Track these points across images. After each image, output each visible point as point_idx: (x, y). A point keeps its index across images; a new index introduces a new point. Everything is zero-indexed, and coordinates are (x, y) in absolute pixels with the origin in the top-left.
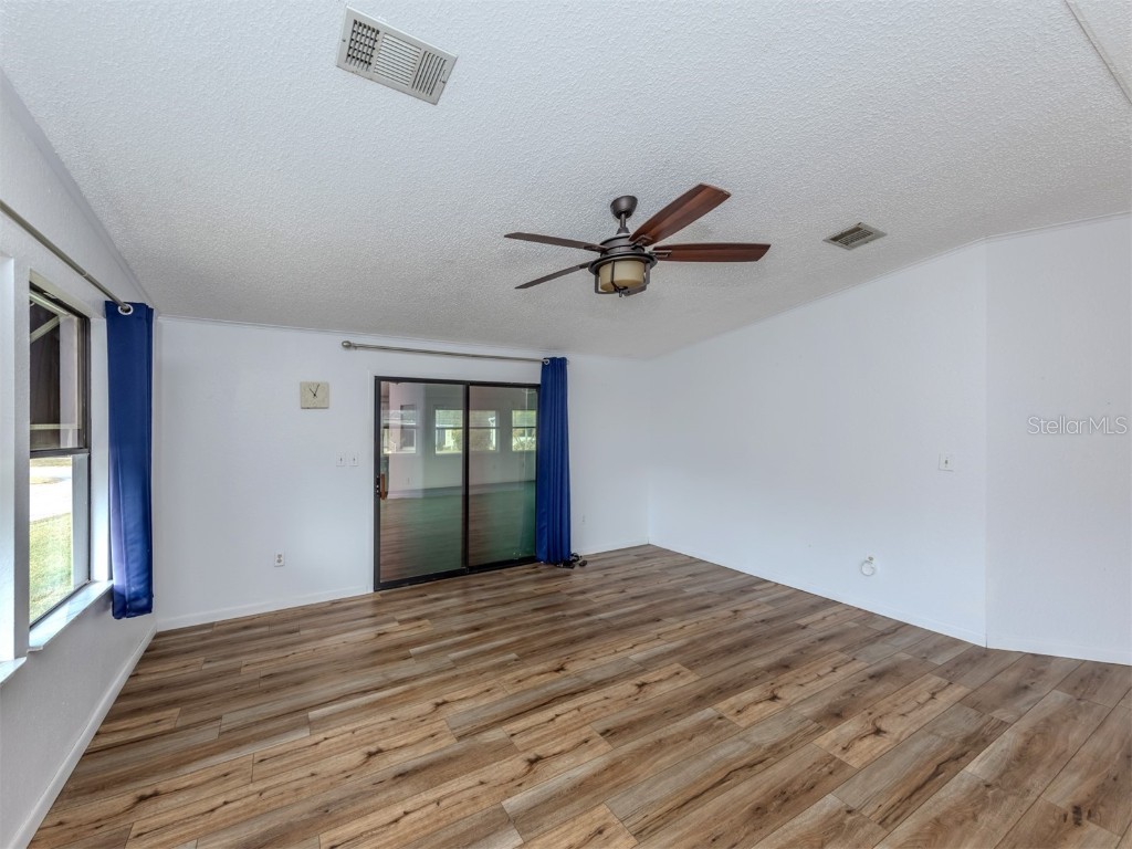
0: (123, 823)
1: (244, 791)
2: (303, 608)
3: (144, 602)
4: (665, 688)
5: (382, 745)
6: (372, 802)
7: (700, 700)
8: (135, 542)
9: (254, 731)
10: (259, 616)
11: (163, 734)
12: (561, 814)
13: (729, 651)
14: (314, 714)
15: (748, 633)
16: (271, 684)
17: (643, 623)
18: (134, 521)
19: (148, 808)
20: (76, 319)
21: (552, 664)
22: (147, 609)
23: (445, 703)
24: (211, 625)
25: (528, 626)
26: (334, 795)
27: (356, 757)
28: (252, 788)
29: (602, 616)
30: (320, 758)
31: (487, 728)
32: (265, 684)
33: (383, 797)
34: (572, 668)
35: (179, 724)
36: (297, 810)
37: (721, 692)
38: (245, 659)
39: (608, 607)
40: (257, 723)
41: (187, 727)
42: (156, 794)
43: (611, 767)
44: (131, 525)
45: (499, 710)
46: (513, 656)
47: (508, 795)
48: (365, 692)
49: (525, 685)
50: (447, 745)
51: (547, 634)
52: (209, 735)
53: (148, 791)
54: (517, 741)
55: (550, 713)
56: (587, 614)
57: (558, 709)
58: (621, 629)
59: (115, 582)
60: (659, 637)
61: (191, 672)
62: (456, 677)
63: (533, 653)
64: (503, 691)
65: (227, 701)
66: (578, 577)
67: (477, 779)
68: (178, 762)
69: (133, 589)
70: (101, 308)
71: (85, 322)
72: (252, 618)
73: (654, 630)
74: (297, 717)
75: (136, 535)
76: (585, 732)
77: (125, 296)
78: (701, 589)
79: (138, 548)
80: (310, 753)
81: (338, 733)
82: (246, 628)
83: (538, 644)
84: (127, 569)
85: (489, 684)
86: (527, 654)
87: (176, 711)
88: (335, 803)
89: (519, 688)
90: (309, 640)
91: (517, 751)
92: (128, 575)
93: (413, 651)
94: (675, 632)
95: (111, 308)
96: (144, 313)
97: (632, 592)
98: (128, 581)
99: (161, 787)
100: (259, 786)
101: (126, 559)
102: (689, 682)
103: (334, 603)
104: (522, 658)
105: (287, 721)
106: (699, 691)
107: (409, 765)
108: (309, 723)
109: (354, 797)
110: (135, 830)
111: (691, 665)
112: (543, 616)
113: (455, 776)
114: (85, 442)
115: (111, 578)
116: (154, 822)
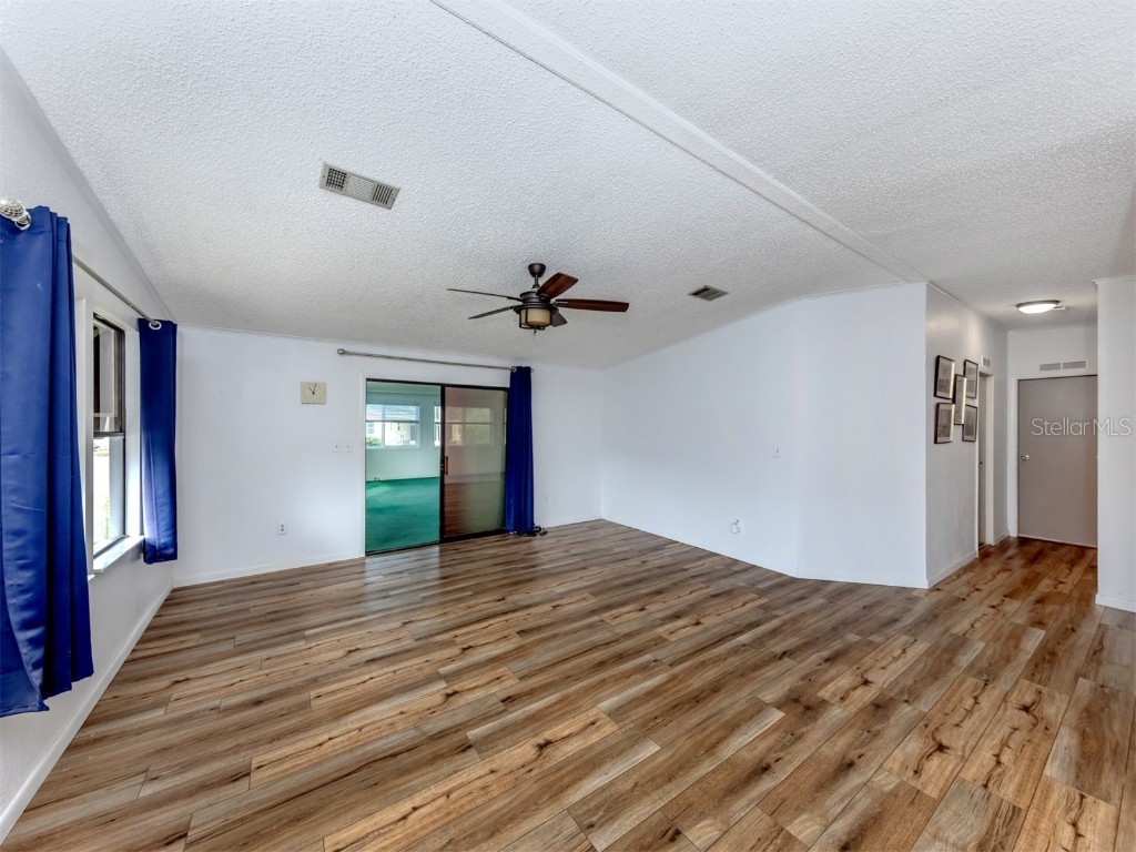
0: (165, 694)
1: (255, 674)
2: (303, 568)
3: (171, 551)
4: (572, 607)
5: (359, 646)
6: (349, 674)
7: (593, 612)
8: (164, 505)
9: (262, 644)
10: (264, 575)
11: (189, 648)
12: (476, 672)
13: (626, 585)
14: (307, 633)
15: (646, 575)
16: (275, 617)
17: (573, 571)
18: (163, 489)
19: (181, 687)
20: (113, 331)
21: (498, 596)
22: (174, 556)
23: (411, 622)
24: (223, 582)
25: (485, 575)
26: (323, 672)
27: (340, 653)
28: (260, 672)
29: (544, 567)
30: (311, 656)
31: (438, 634)
32: (269, 617)
33: (356, 672)
34: (509, 599)
35: (200, 642)
36: (295, 681)
37: (609, 607)
38: (252, 603)
39: (552, 561)
40: (264, 639)
41: (208, 644)
42: (187, 679)
43: (517, 649)
44: (161, 492)
45: (449, 624)
46: (470, 593)
47: (444, 666)
48: (350, 618)
49: (473, 610)
50: (408, 643)
51: (499, 579)
52: (227, 647)
53: (181, 678)
54: (457, 640)
55: (486, 624)
56: (534, 566)
57: (491, 622)
58: (554, 575)
59: (147, 535)
60: (581, 578)
61: (208, 612)
62: (422, 607)
63: (484, 591)
64: (457, 613)
65: (239, 628)
66: (537, 542)
67: (424, 660)
68: (201, 663)
69: (162, 541)
70: (135, 323)
71: (120, 333)
72: (258, 576)
73: (580, 574)
74: (296, 634)
75: (165, 500)
76: (506, 633)
77: (154, 315)
78: (626, 548)
79: (166, 510)
80: (305, 653)
81: (325, 642)
82: (253, 583)
83: (489, 586)
84: (158, 525)
85: (447, 610)
86: (480, 591)
87: (197, 635)
88: (321, 676)
89: (469, 611)
90: (307, 589)
91: (456, 644)
92: (158, 530)
93: (391, 593)
94: (594, 575)
95: (143, 324)
96: (169, 328)
97: (573, 552)
98: (158, 535)
99: (189, 676)
100: (267, 671)
101: (156, 517)
102: (592, 602)
103: (330, 564)
104: (477, 593)
105: (288, 637)
106: (594, 608)
107: (378, 655)
108: (305, 638)
109: (335, 673)
110: (175, 696)
111: (594, 595)
112: (499, 568)
113: (409, 659)
114: (120, 428)
115: (142, 533)
116: (188, 692)
